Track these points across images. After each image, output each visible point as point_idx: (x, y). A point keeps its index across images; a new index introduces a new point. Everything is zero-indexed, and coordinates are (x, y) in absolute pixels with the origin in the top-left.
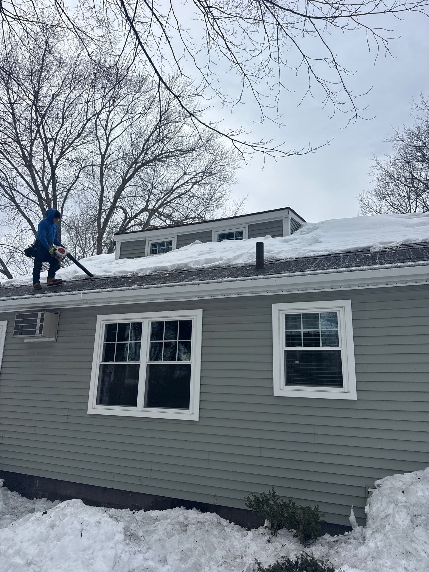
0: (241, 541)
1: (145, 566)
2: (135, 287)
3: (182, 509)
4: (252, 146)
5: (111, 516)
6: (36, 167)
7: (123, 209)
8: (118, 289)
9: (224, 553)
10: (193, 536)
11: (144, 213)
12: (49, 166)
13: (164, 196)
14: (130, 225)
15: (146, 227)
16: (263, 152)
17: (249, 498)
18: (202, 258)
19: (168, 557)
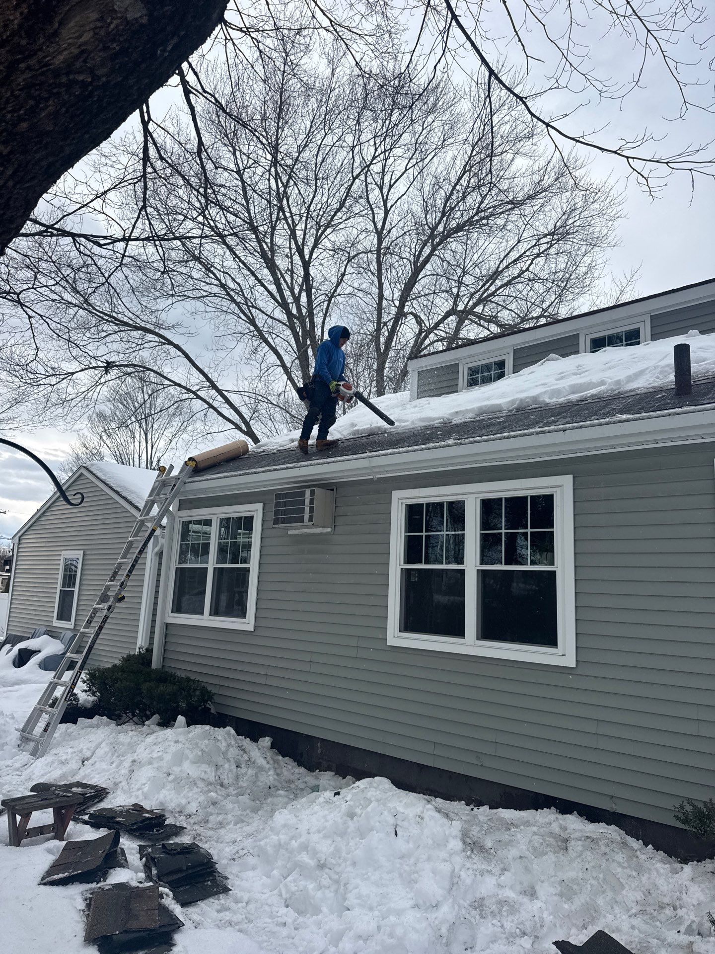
0: (671, 880)
1: (500, 897)
2: (450, 442)
3: (553, 813)
4: (667, 163)
5: (439, 810)
6: (281, 267)
7: (416, 316)
8: (423, 446)
9: (639, 896)
10: (579, 860)
11: (451, 317)
12: (300, 263)
13: (483, 286)
14: (427, 342)
15: (453, 342)
16: (690, 170)
17: (682, 807)
18: (565, 384)
19: (537, 888)
